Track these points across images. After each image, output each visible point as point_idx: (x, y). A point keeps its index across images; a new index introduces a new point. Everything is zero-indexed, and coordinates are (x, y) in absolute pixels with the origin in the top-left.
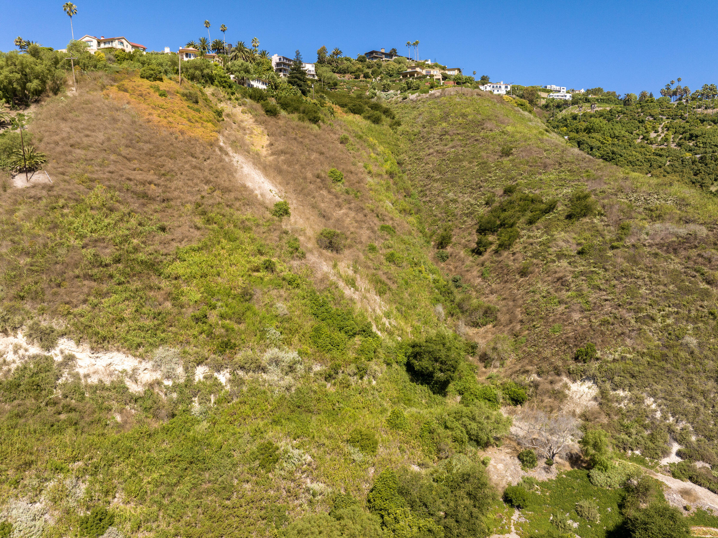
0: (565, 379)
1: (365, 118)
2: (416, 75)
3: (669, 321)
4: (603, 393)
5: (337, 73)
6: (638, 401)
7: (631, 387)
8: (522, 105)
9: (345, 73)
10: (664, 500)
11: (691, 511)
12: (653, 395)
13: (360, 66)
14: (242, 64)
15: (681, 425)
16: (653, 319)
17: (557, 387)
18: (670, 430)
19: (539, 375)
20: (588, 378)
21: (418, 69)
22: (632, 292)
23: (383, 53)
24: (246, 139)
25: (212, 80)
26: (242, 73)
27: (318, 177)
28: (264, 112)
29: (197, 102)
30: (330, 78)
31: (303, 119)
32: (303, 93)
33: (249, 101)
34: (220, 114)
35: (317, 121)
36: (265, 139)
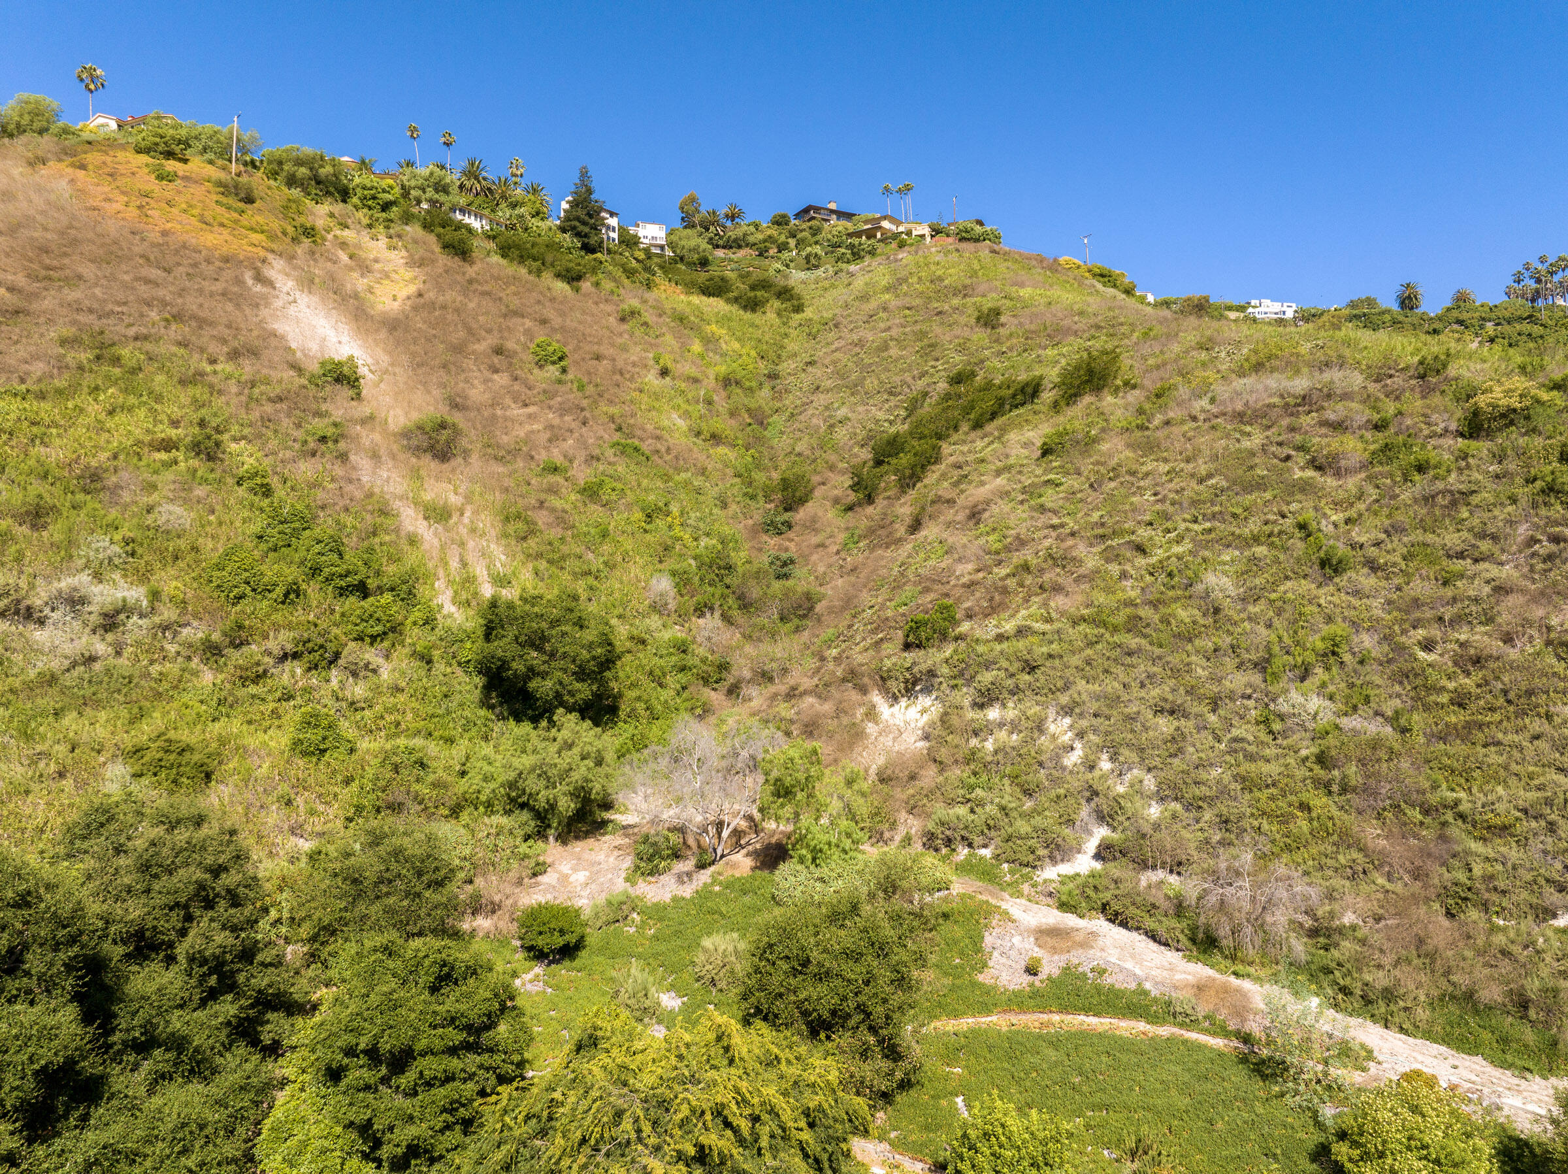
1: (728, 301)
2: (879, 235)
3: (1179, 549)
4: (945, 715)
5: (724, 247)
7: (1018, 694)
8: (1102, 276)
9: (740, 247)
10: (979, 950)
11: (1043, 976)
13: (773, 232)
14: (432, 174)
16: (1141, 550)
20: (926, 689)
21: (886, 224)
23: (832, 212)
24: (360, 283)
25: (344, 194)
26: (430, 193)
27: (499, 351)
28: (437, 249)
29: (249, 200)
30: (695, 249)
31: (539, 273)
32: (588, 249)
33: (414, 230)
34: (309, 232)
35: (573, 278)
36: (412, 289)
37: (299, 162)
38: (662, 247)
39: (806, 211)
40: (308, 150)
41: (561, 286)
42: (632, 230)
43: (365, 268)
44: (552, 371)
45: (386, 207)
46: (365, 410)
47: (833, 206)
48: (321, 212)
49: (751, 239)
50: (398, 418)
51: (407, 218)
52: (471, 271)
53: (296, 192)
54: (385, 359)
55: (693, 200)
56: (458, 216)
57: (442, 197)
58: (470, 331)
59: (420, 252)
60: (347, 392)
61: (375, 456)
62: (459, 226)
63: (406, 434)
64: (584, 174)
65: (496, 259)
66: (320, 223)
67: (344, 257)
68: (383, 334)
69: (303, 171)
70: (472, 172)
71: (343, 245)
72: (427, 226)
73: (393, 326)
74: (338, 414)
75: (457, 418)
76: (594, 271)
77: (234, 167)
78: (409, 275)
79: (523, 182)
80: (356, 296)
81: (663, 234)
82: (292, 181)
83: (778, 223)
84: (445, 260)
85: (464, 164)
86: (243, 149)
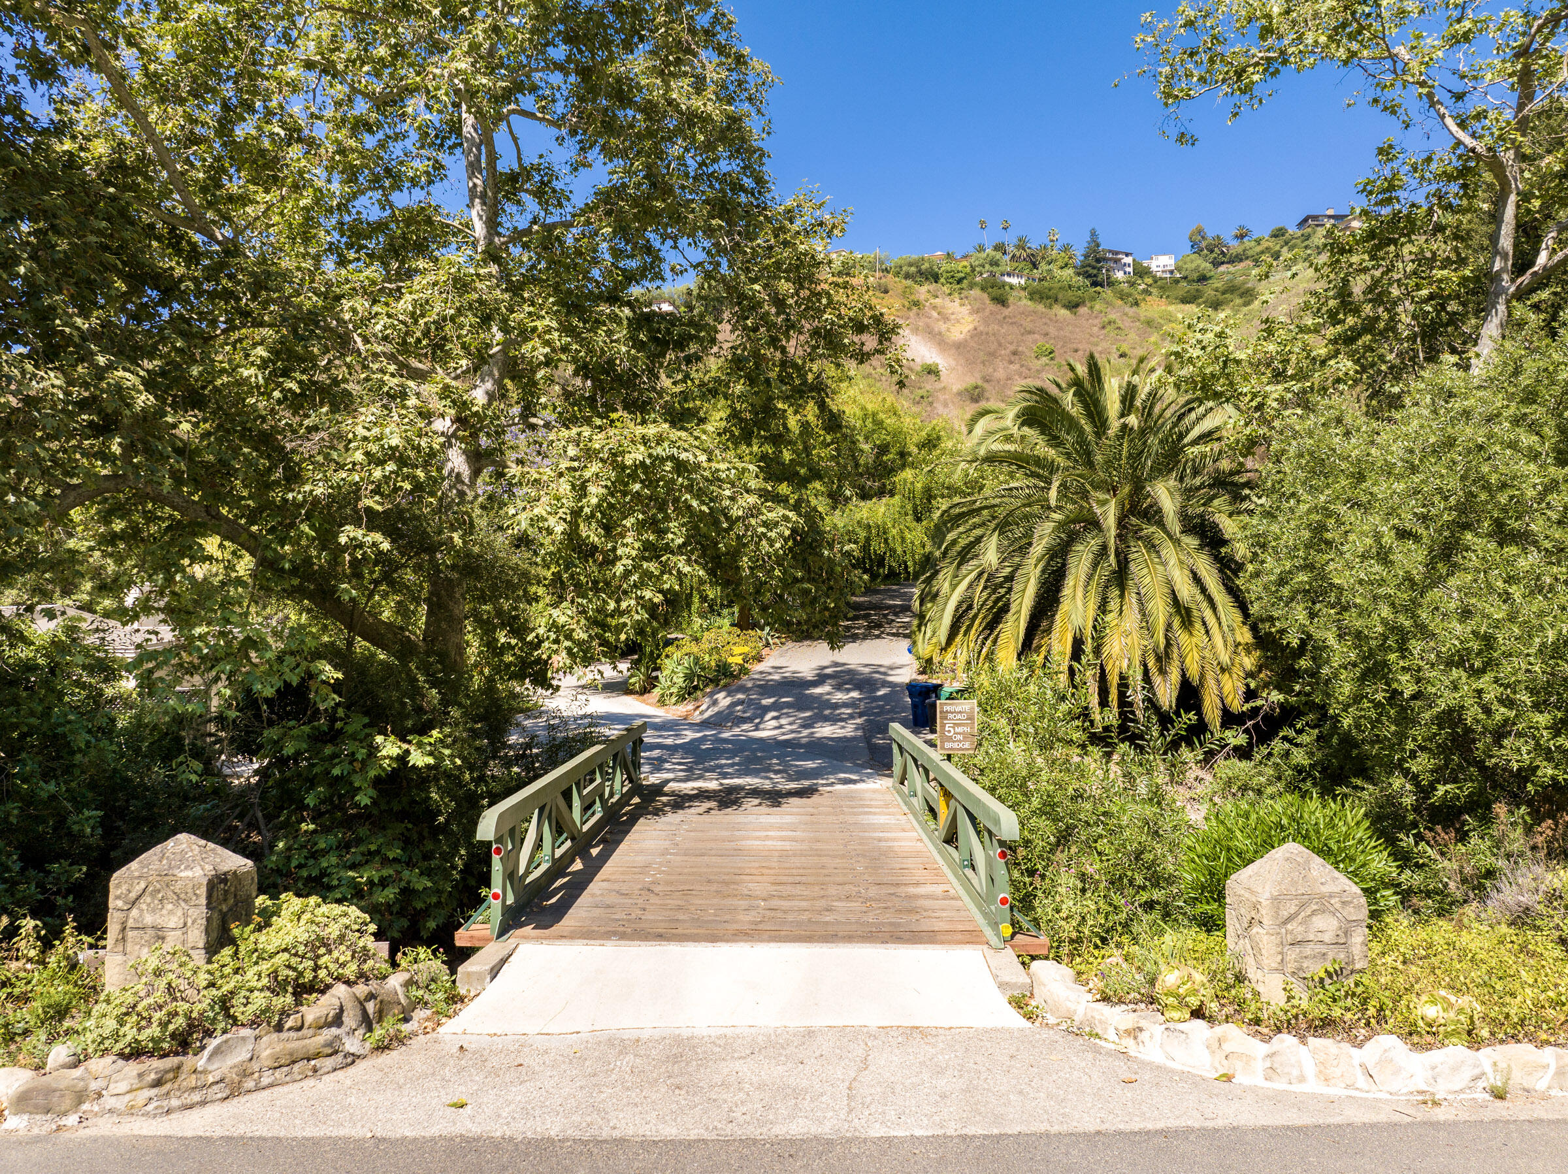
5: (1228, 263)
13: (1271, 243)
24: (942, 326)
25: (936, 278)
26: (987, 267)
27: (1015, 353)
28: (988, 302)
29: (886, 292)
30: (1196, 269)
31: (1050, 307)
32: (1095, 284)
33: (976, 292)
34: (916, 304)
35: (1073, 306)
36: (971, 327)
37: (910, 265)
38: (1172, 272)
39: (1305, 220)
40: (915, 257)
41: (1064, 313)
42: (1145, 264)
43: (946, 319)
44: (1045, 360)
45: (959, 281)
46: (938, 385)
47: (1330, 212)
48: (923, 291)
49: (1250, 253)
50: (957, 387)
51: (971, 286)
52: (1006, 312)
53: (909, 282)
54: (953, 363)
55: (1200, 231)
56: (1007, 279)
57: (995, 269)
58: (1000, 345)
59: (977, 305)
60: (932, 377)
61: (946, 405)
62: (1004, 285)
63: (959, 394)
64: (1093, 234)
65: (1025, 302)
66: (922, 297)
67: (935, 314)
68: (953, 351)
69: (913, 269)
70: (1021, 246)
71: (934, 308)
72: (983, 289)
73: (959, 347)
74: (928, 387)
75: (985, 385)
76: (1093, 299)
77: (878, 274)
78: (970, 319)
79: (1058, 245)
80: (940, 333)
81: (1172, 262)
82: (907, 276)
83: (1275, 236)
84: (991, 307)
85: (1015, 241)
86: (881, 263)
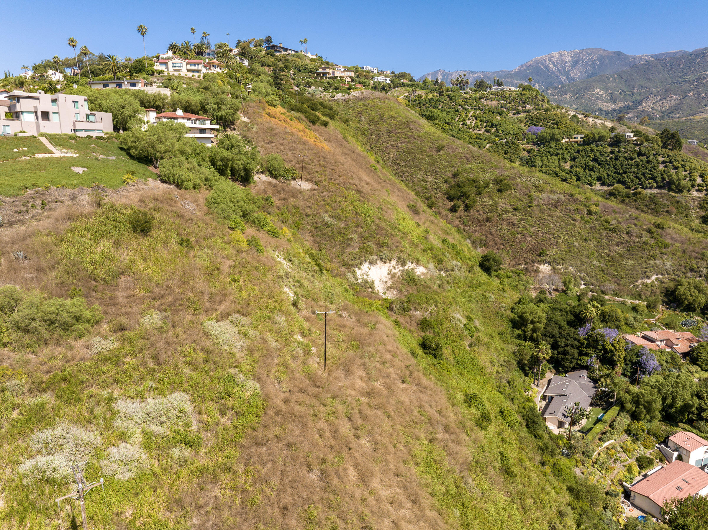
0: (536, 265)
3: (567, 237)
4: (554, 267)
6: (567, 269)
7: (563, 264)
12: (571, 266)
15: (582, 275)
16: (560, 237)
17: (535, 268)
18: (580, 277)
19: (525, 264)
20: (546, 263)
22: (548, 226)
